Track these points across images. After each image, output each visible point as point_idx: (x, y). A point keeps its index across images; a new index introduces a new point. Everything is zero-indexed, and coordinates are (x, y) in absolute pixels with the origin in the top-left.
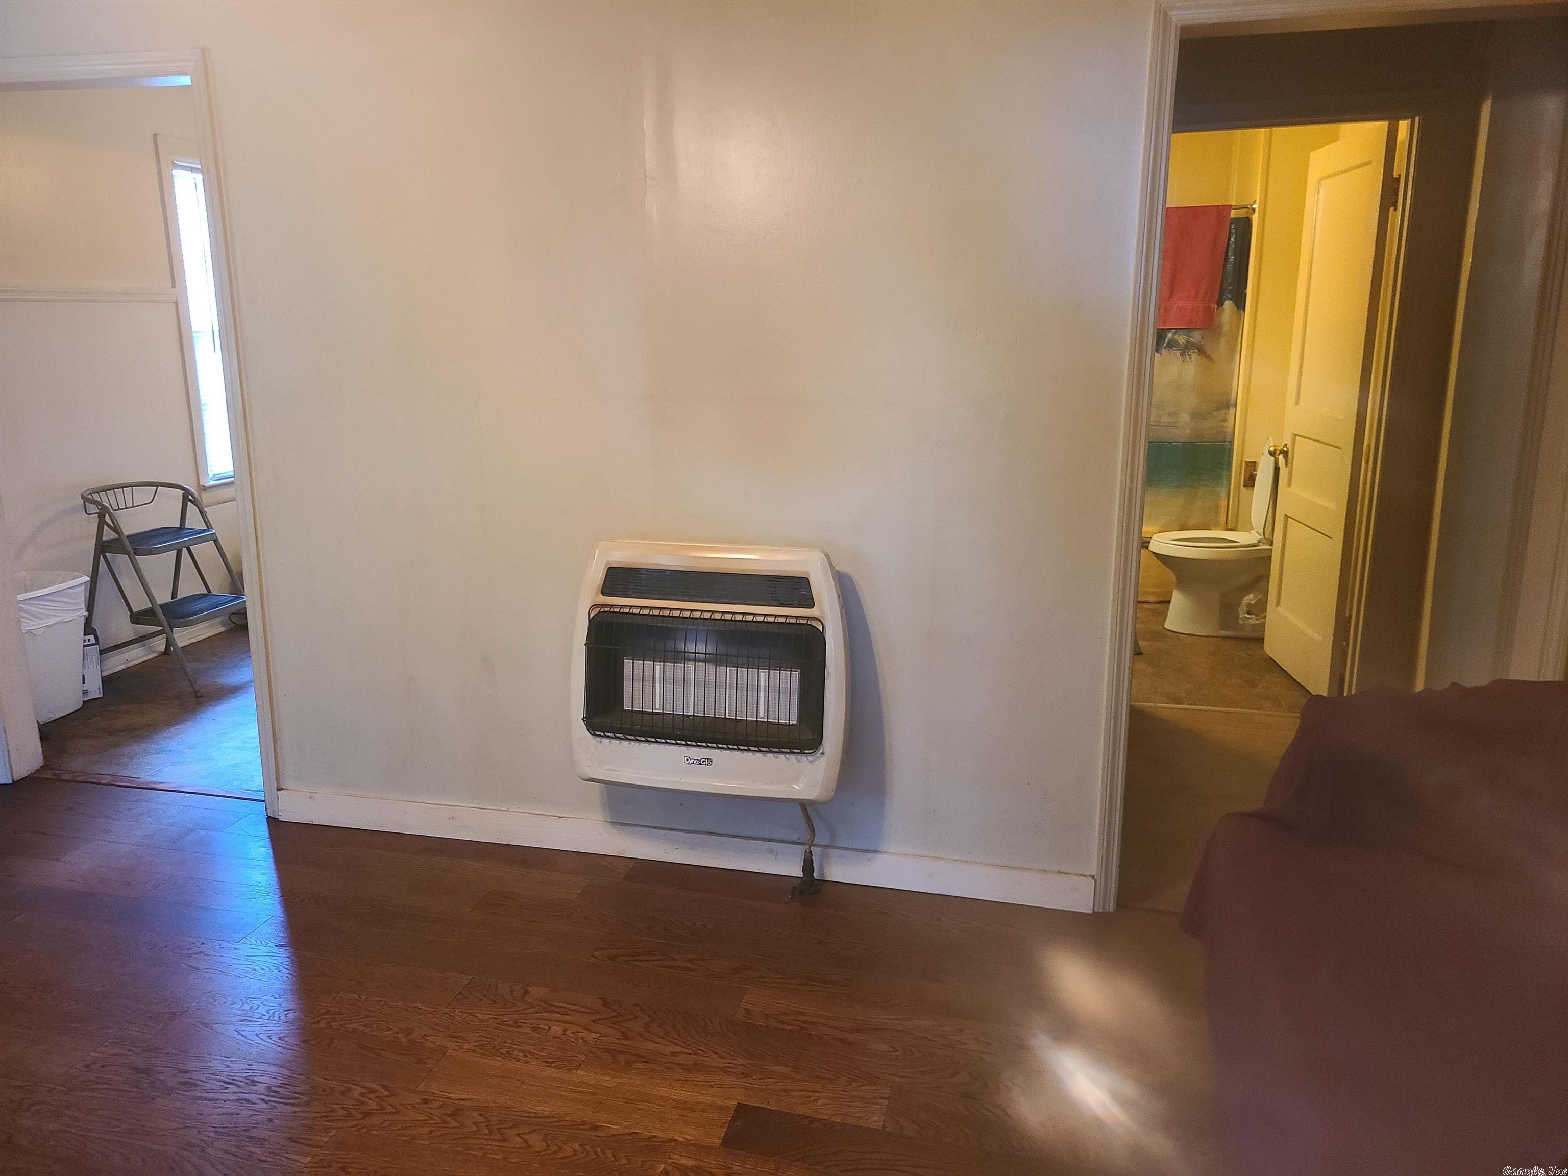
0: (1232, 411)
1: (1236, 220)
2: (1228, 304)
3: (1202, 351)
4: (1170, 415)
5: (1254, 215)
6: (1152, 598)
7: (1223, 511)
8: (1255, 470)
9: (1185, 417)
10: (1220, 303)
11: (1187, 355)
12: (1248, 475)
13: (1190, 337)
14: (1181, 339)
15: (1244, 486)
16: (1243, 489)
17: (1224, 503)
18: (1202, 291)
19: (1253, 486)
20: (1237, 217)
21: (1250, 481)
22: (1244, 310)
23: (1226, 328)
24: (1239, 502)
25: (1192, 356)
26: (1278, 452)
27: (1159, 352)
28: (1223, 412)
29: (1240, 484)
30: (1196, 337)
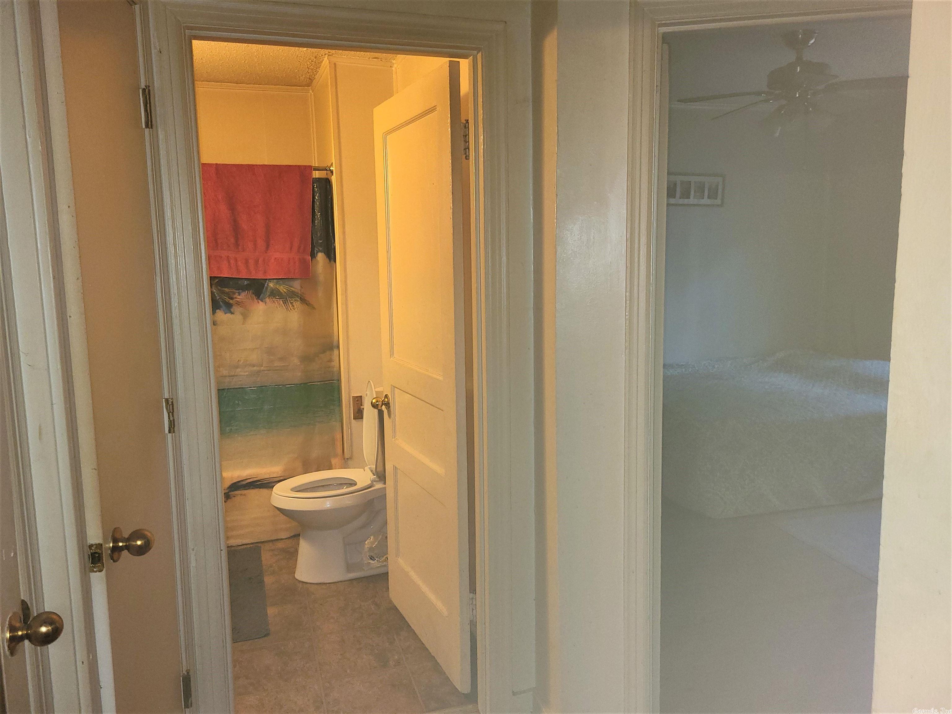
0: (336, 352)
1: (319, 180)
2: (321, 257)
3: (303, 300)
4: (281, 359)
5: (333, 176)
6: (284, 535)
7: (339, 444)
8: (362, 405)
9: (295, 361)
10: (313, 255)
11: (289, 303)
12: (356, 410)
13: (291, 287)
14: (283, 289)
15: (354, 419)
16: (353, 421)
17: (339, 436)
18: (296, 244)
19: (362, 418)
20: (320, 177)
21: (359, 415)
22: (335, 261)
23: (321, 278)
24: (351, 434)
25: (294, 304)
26: (380, 403)
27: (264, 300)
28: (328, 353)
29: (350, 417)
30: (296, 286)
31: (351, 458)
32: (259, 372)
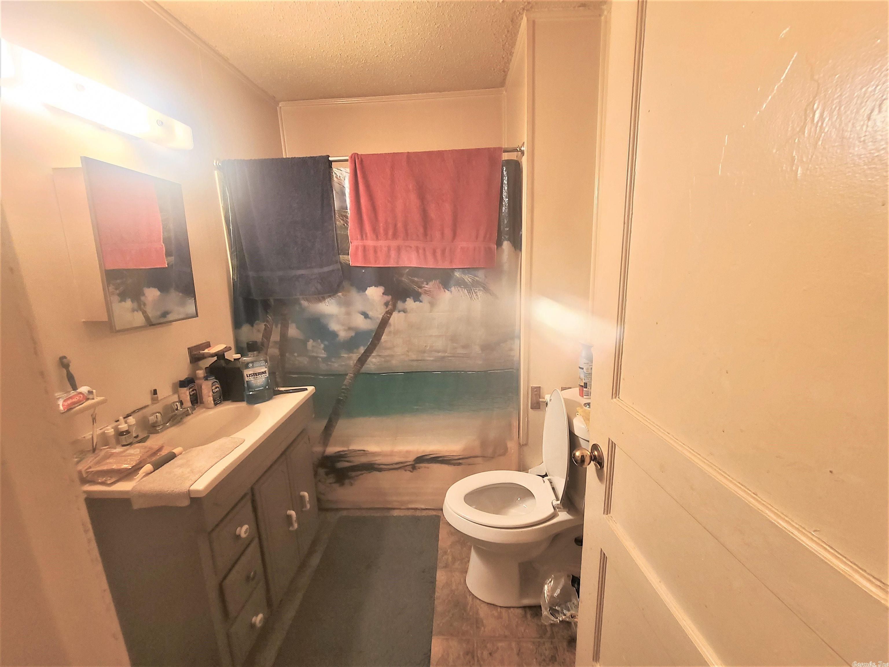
0: (517, 341)
1: (508, 162)
2: (506, 245)
3: (486, 289)
4: (464, 347)
5: (523, 159)
7: (515, 429)
8: (540, 396)
9: (477, 349)
10: (499, 244)
11: (474, 293)
12: (534, 401)
13: (475, 276)
14: (468, 278)
15: (533, 407)
16: (530, 410)
17: (516, 424)
18: (482, 233)
20: (508, 159)
21: (536, 405)
22: (521, 250)
23: (506, 267)
24: (528, 423)
25: (478, 294)
27: (450, 289)
28: (509, 343)
29: (527, 405)
30: (481, 275)
31: (526, 444)
32: (444, 357)
